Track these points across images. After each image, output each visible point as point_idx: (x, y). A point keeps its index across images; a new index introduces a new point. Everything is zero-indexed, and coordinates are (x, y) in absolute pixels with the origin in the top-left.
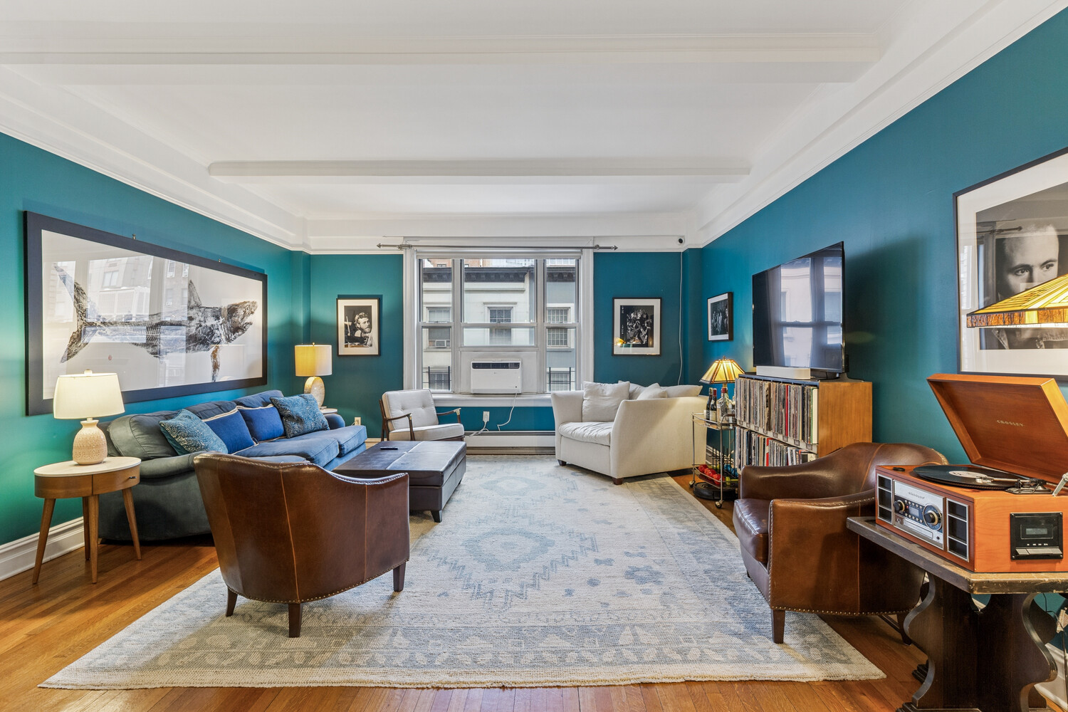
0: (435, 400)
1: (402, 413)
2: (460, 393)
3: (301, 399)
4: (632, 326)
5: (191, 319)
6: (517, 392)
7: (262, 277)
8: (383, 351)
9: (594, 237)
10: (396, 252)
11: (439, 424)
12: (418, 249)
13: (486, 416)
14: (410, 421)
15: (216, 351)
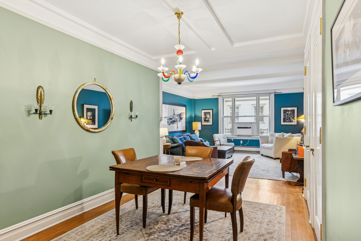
0: (227, 137)
1: (218, 140)
2: (234, 135)
3: (195, 135)
4: (287, 116)
5: (174, 117)
6: (250, 135)
7: (185, 106)
8: (213, 124)
9: (274, 90)
10: (217, 97)
11: (228, 143)
12: (223, 96)
13: (241, 142)
14: (220, 141)
15: (177, 124)
